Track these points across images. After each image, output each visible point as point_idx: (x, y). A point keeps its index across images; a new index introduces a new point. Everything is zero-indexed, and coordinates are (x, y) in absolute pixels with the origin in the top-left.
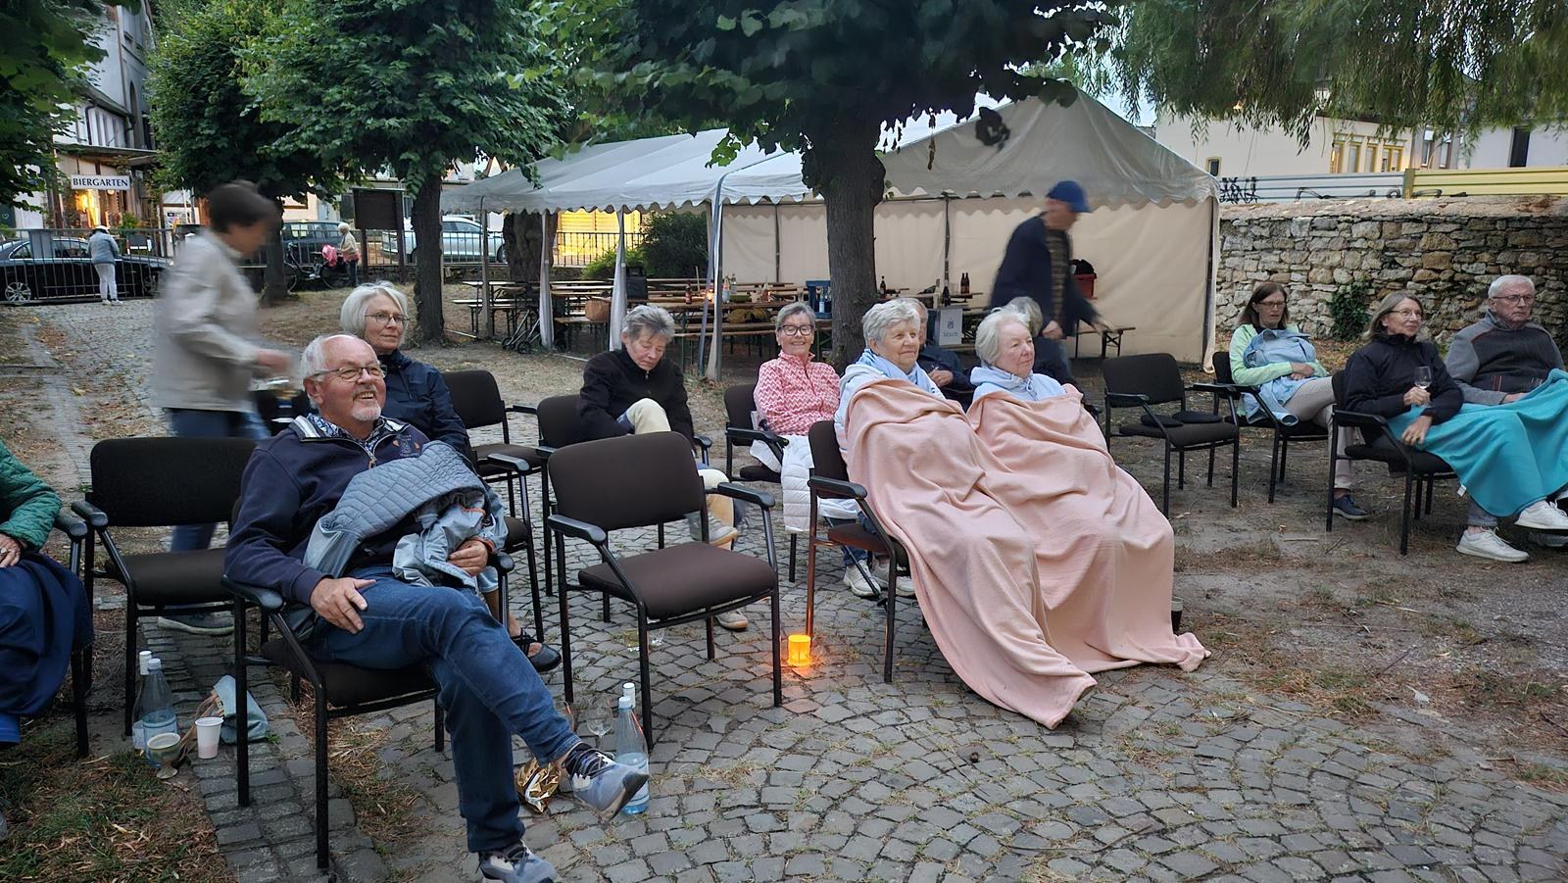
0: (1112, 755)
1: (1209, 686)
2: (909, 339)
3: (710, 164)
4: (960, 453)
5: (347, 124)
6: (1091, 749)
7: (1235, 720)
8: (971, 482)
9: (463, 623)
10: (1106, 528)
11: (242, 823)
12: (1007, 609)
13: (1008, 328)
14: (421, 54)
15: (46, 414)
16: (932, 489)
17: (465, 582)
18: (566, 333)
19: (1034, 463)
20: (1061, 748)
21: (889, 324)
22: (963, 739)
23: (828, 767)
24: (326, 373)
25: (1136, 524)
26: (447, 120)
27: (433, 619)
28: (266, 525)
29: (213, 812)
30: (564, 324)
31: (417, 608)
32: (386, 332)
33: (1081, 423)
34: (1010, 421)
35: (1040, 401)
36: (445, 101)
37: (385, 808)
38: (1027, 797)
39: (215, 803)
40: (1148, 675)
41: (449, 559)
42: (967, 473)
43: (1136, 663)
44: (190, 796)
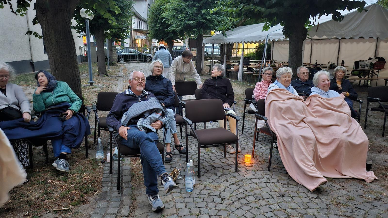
0: (327, 202)
1: (372, 188)
2: (288, 78)
3: (262, 31)
4: (299, 111)
5: (183, 23)
6: (321, 199)
7: (376, 199)
8: (300, 119)
9: (143, 140)
10: (344, 137)
11: (108, 177)
12: (303, 156)
13: (322, 76)
14: (200, 5)
15: (116, 86)
16: (287, 120)
17: (153, 131)
18: (229, 73)
19: (324, 116)
20: (312, 198)
21: (282, 74)
22: (283, 190)
23: (241, 190)
24: (133, 79)
25: (355, 137)
26: (203, 21)
27: (138, 138)
28: (114, 113)
29: (104, 174)
30: (229, 71)
31: (135, 135)
32: (158, 70)
33: (343, 105)
34: (318, 103)
35: (330, 98)
36: (204, 16)
37: (138, 180)
38: (294, 209)
39: (105, 172)
40: (353, 182)
41: (151, 125)
42: (299, 117)
43: (350, 177)
44: (102, 170)
